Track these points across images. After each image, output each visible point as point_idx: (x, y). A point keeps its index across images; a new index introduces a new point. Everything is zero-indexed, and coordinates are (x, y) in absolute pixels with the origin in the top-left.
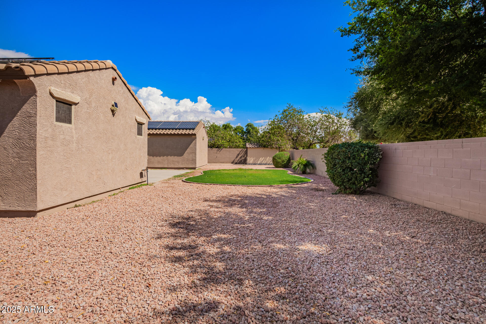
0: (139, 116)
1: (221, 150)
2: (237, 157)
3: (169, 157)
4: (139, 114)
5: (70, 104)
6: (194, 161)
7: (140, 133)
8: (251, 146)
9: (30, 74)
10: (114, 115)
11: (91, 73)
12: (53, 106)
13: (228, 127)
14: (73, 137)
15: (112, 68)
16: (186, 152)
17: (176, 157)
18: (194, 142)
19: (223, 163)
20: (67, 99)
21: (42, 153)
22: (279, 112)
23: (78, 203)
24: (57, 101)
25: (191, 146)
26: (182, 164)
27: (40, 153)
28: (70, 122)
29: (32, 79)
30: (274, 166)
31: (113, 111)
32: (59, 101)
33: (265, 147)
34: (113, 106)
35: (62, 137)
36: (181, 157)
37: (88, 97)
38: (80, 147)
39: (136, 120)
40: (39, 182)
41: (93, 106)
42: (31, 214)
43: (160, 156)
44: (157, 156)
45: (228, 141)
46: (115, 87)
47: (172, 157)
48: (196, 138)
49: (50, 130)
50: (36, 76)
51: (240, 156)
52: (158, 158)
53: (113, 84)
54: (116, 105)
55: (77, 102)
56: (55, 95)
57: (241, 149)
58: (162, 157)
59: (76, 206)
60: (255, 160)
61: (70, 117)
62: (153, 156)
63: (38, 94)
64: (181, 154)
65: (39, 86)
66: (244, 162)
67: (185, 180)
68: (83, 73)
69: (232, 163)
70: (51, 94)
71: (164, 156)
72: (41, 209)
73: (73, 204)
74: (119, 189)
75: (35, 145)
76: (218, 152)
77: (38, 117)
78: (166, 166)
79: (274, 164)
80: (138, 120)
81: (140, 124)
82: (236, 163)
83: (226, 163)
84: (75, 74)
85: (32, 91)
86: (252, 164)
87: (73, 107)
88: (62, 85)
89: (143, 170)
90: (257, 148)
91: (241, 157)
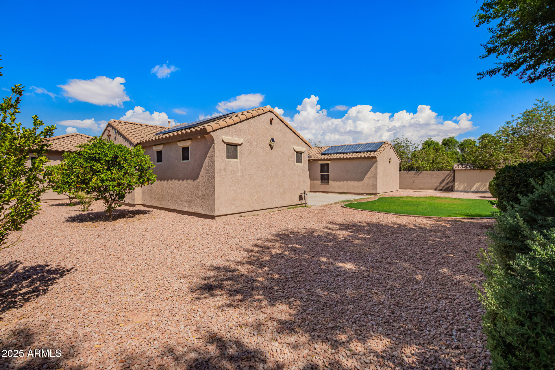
0: (298, 146)
1: (420, 173)
2: (441, 183)
3: (349, 181)
4: (298, 145)
5: (236, 145)
6: (375, 186)
7: (299, 160)
8: (460, 167)
9: (210, 131)
10: (272, 148)
11: (251, 120)
12: (224, 149)
13: (451, 142)
14: (238, 168)
15: (270, 111)
16: (366, 177)
17: (355, 182)
18: (375, 165)
19: (423, 189)
20: (233, 142)
21: (218, 179)
22: (513, 116)
23: (242, 214)
24: (227, 145)
25: (372, 169)
26: (362, 189)
27: (217, 179)
28: (236, 158)
29: (211, 133)
30: (490, 195)
31: (270, 145)
32: (228, 144)
33: (482, 168)
34: (271, 141)
35: (231, 168)
36: (361, 182)
37: (250, 138)
38: (244, 175)
39: (294, 150)
40: (216, 198)
41: (254, 144)
42: (213, 217)
43: (340, 181)
44: (337, 181)
45: (432, 161)
46: (273, 125)
47: (352, 182)
48: (377, 161)
49: (223, 164)
50: (213, 131)
51: (445, 182)
52: (339, 182)
53: (271, 123)
54: (273, 140)
55: (241, 143)
56: (226, 141)
57: (449, 172)
58: (342, 182)
59: (241, 216)
60: (467, 186)
61: (237, 154)
62: (334, 181)
63: (215, 142)
64: (361, 179)
65: (216, 137)
66: (450, 189)
67: (345, 205)
68: (246, 121)
69: (435, 190)
70: (223, 141)
71: (344, 181)
72: (217, 215)
73: (240, 215)
74: (278, 207)
75: (214, 174)
76: (416, 176)
77: (215, 157)
78: (346, 191)
79: (491, 192)
80: (296, 150)
81: (299, 154)
82: (441, 190)
83: (427, 189)
84: (239, 123)
85: (212, 141)
86: (461, 192)
87: (238, 147)
88: (231, 133)
89: (301, 194)
90: (471, 169)
91: (447, 183)
